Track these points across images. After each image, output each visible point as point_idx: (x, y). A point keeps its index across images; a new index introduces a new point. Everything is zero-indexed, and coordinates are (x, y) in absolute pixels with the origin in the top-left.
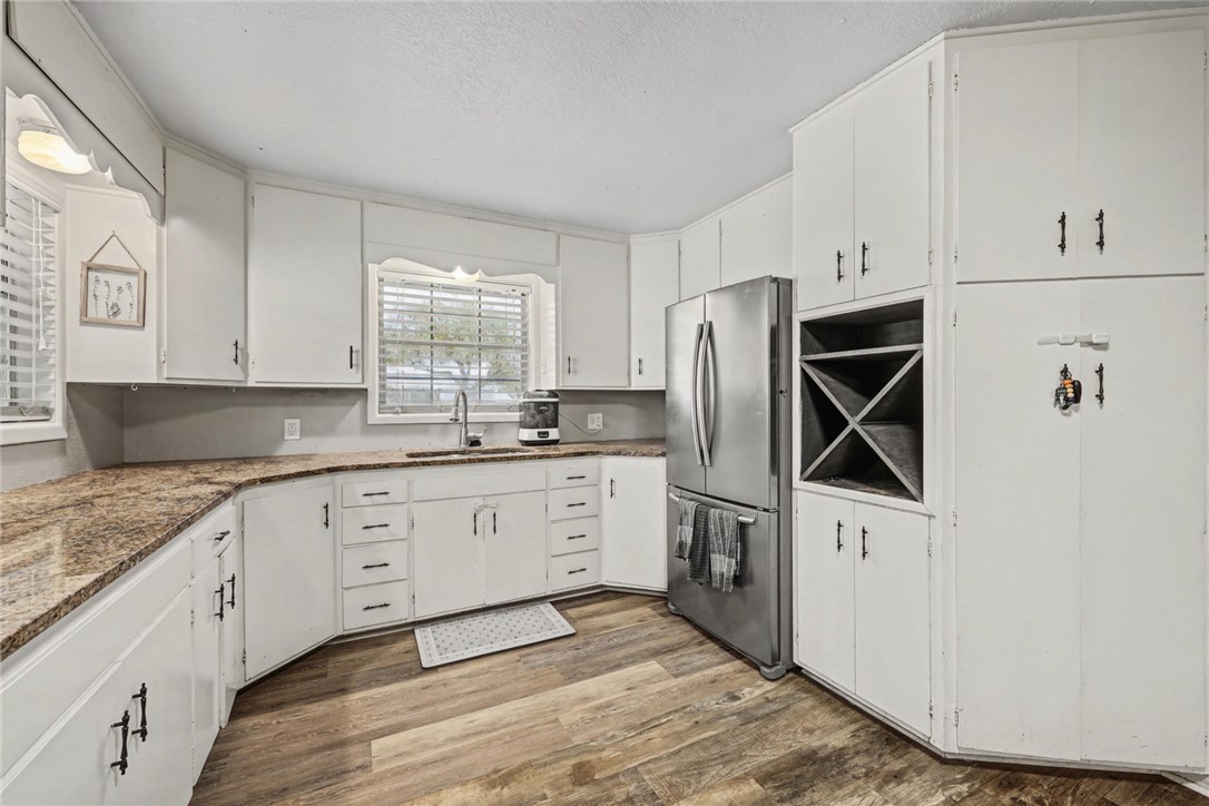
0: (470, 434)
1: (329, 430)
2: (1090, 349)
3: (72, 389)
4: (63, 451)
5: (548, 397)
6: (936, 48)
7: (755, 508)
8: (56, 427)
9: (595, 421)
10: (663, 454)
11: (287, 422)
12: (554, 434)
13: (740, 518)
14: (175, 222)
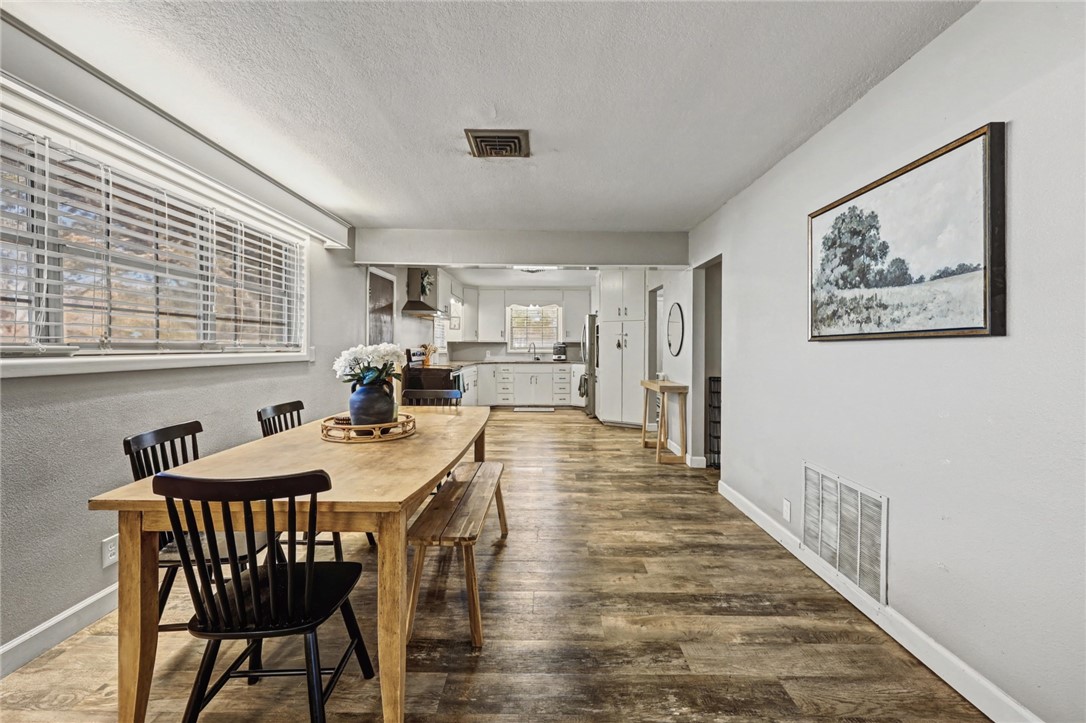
0: (536, 356)
1: (497, 354)
3: (448, 343)
5: (562, 345)
8: (446, 351)
11: (487, 352)
14: (465, 305)
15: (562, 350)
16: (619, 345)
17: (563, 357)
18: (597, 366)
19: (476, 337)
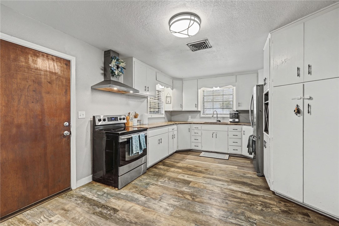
0: (218, 119)
1: (195, 118)
2: (308, 100)
3: (165, 111)
4: (164, 119)
5: (236, 112)
7: (256, 137)
8: (164, 116)
11: (189, 116)
13: (253, 139)
14: (174, 90)
15: (236, 115)
16: (298, 111)
17: (237, 120)
18: (266, 130)
19: (181, 108)
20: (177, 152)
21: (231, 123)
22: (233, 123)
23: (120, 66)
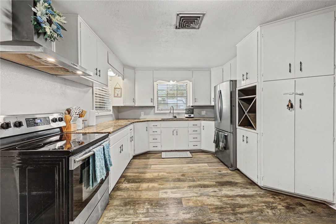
0: (174, 115)
1: (148, 114)
2: (298, 95)
3: (113, 107)
4: (112, 116)
5: (191, 107)
6: (258, 29)
7: (228, 132)
8: (111, 113)
9: (204, 113)
10: (214, 121)
11: (142, 112)
12: (192, 116)
13: (225, 134)
14: (125, 80)
15: (191, 111)
16: (291, 106)
19: (134, 103)
20: (135, 157)
21: (187, 119)
22: (189, 119)
23: (54, 20)
